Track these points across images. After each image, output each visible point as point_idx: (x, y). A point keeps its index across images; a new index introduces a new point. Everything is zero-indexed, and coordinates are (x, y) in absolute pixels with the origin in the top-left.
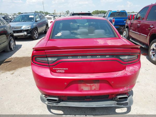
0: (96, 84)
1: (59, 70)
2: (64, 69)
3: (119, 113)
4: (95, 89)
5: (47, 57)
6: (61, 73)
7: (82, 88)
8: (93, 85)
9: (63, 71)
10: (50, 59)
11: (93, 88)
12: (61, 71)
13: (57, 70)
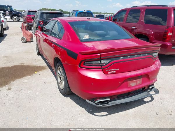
0: (140, 79)
1: (111, 71)
2: (116, 69)
3: (148, 101)
4: (139, 84)
5: (100, 60)
6: (113, 74)
7: (131, 84)
8: (138, 81)
9: (114, 72)
10: (103, 62)
11: (138, 83)
12: (113, 72)
13: (109, 71)
